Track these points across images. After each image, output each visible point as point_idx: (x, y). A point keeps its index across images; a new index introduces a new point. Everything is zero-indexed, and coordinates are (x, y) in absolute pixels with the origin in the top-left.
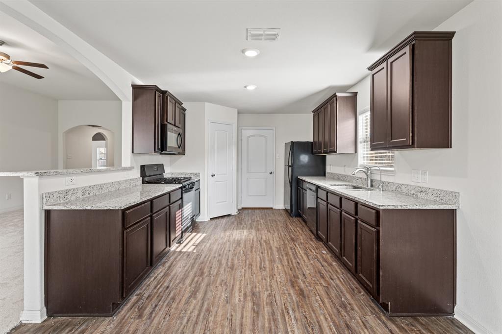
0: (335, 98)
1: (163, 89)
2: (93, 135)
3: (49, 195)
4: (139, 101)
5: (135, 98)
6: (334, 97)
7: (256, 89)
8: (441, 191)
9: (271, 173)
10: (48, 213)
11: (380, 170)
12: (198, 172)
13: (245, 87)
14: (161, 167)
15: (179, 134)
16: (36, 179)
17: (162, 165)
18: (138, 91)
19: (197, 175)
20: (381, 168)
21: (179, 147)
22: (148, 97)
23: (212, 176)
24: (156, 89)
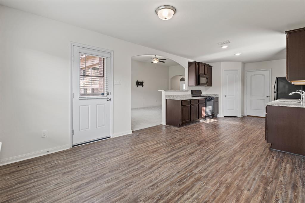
1: (198, 62)
2: (180, 79)
3: (167, 96)
4: (190, 67)
5: (189, 66)
7: (241, 54)
9: (268, 97)
10: (166, 100)
12: (217, 94)
13: (235, 54)
14: (200, 91)
15: (207, 78)
16: (164, 92)
17: (201, 91)
18: (190, 64)
19: (217, 95)
21: (207, 83)
22: (193, 66)
23: (225, 96)
24: (196, 62)
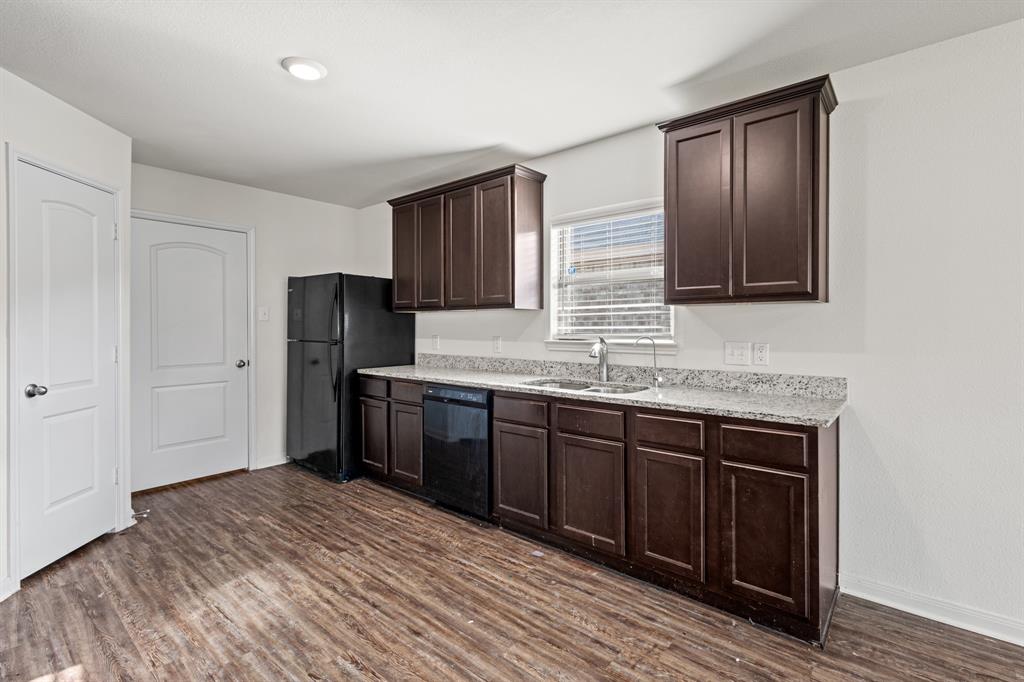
0: (509, 177)
6: (507, 174)
8: (810, 378)
9: (241, 365)
11: (654, 346)
20: (657, 341)
23: (31, 394)
